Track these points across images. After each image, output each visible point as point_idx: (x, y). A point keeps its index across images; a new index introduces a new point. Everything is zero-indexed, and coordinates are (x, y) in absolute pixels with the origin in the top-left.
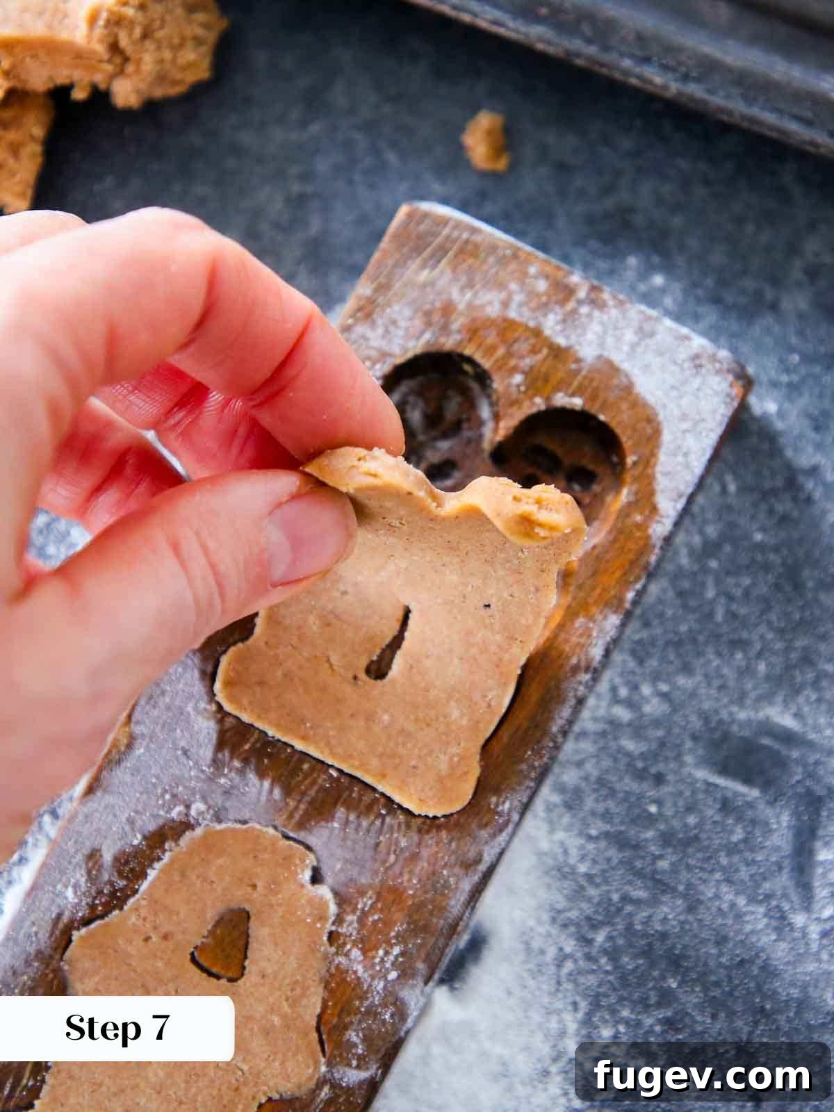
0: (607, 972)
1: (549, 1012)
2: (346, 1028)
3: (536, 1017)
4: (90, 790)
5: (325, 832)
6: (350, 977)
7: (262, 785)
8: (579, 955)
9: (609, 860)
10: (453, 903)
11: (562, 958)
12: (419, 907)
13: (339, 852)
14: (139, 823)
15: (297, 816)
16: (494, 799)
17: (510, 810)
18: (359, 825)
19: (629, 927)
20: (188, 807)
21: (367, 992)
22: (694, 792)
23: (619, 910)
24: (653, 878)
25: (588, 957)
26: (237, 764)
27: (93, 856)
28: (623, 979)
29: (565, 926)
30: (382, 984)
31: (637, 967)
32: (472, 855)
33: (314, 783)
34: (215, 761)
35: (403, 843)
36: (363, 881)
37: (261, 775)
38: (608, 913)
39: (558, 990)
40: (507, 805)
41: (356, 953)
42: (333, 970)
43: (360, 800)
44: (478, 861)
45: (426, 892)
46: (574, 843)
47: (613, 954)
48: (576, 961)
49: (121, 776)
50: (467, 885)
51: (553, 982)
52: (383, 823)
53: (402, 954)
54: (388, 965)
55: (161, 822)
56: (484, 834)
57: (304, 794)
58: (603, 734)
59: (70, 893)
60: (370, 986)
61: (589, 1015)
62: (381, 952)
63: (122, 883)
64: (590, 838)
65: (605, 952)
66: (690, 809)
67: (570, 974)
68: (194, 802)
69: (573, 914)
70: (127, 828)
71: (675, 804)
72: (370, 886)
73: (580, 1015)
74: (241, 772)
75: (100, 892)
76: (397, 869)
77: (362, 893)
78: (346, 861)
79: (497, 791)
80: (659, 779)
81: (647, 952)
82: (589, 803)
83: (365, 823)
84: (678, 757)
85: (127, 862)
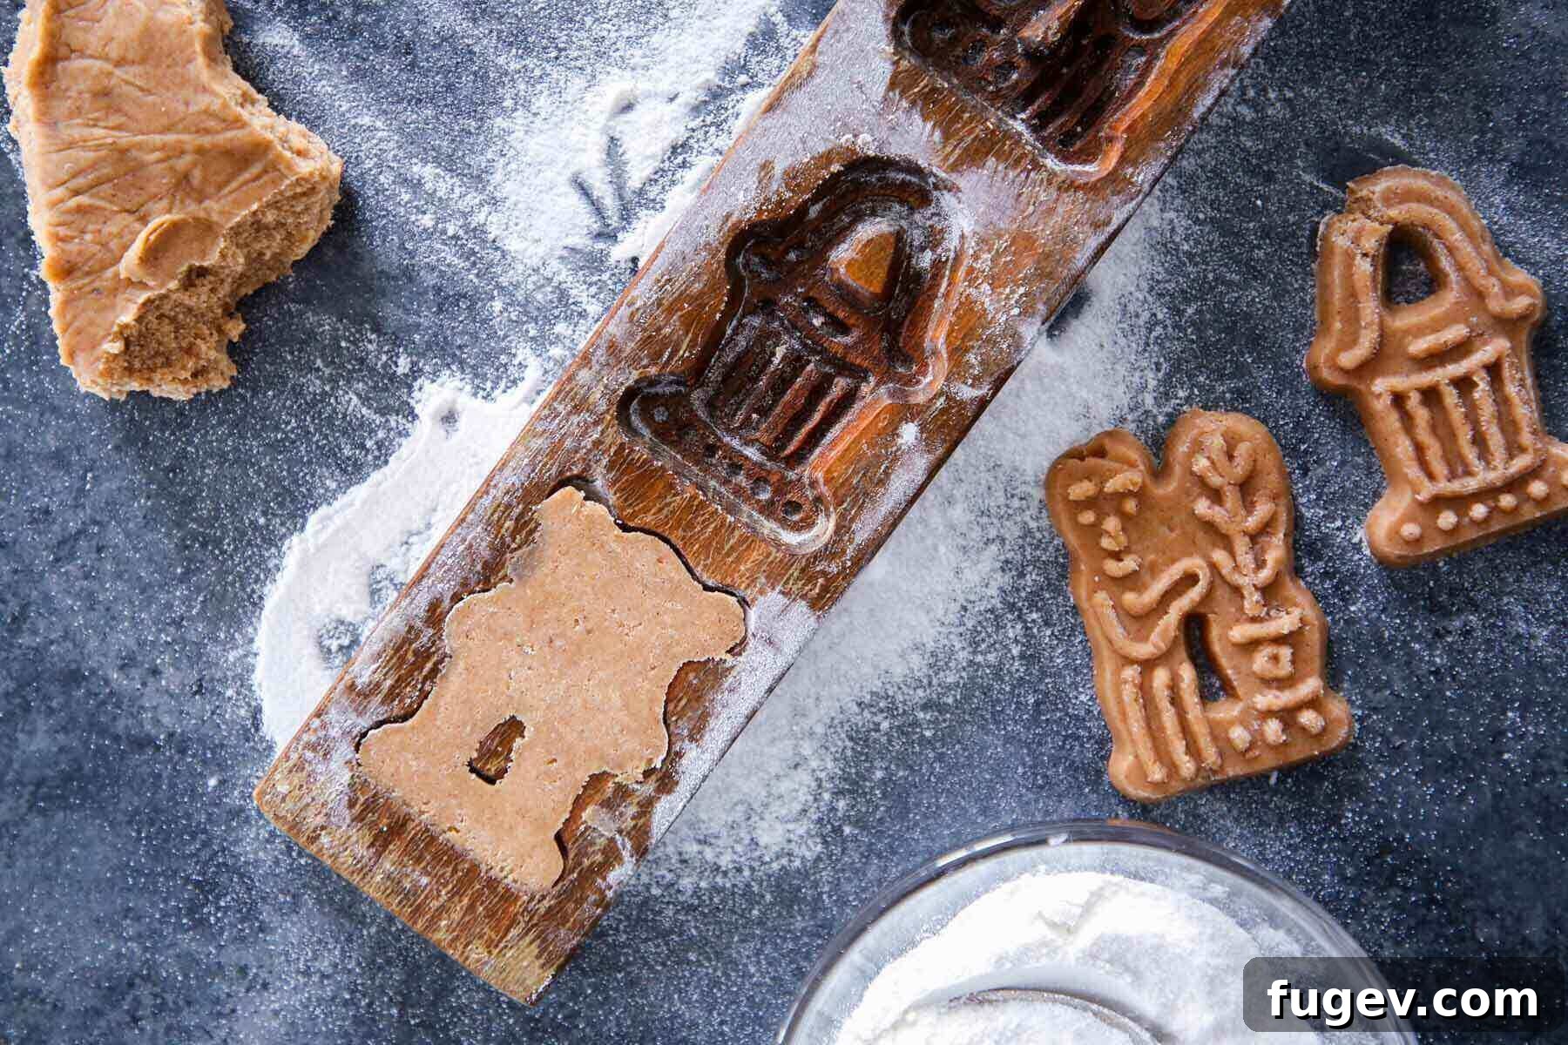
0: (1193, 342)
1: (1134, 368)
2: (967, 351)
3: (1122, 370)
4: (770, 108)
5: (975, 178)
6: (978, 307)
7: (924, 128)
8: (1168, 322)
9: (1211, 243)
10: (1078, 256)
11: (1152, 323)
12: (1047, 256)
13: (983, 196)
14: (810, 144)
15: (952, 160)
16: (1130, 170)
17: (1143, 181)
18: (1006, 175)
19: (1218, 304)
20: (855, 136)
21: (990, 323)
22: (1298, 194)
23: (1212, 288)
24: (1247, 264)
25: (1176, 326)
26: (905, 104)
27: (766, 166)
28: (1205, 349)
29: (1161, 295)
30: (1004, 318)
31: (1220, 339)
32: (1102, 217)
33: (970, 132)
34: (885, 99)
35: (1043, 197)
36: (1002, 226)
37: (925, 118)
38: (1202, 289)
39: (1145, 350)
40: (1141, 177)
41: (986, 287)
42: (963, 299)
43: (1011, 153)
44: (1107, 223)
45: (1055, 244)
46: (1182, 223)
47: (1199, 326)
48: (1165, 327)
49: (800, 98)
50: (1093, 243)
51: (1142, 342)
52: (1027, 177)
53: (1026, 294)
54: (1013, 302)
55: (830, 146)
56: (1116, 200)
57: (961, 140)
58: (1226, 129)
59: (741, 196)
60: (993, 318)
61: (1169, 376)
62: (1008, 290)
63: (789, 195)
64: (1197, 221)
65: (1193, 324)
66: (1291, 209)
67: (1157, 338)
68: (861, 133)
69: (1171, 286)
70: (800, 146)
71: (1280, 201)
72: (1007, 231)
73: (1160, 375)
74: (908, 111)
75: (768, 200)
76: (1033, 220)
77: (1000, 237)
78: (989, 206)
79: (1135, 164)
80: (1269, 177)
81: (1230, 330)
82: (1202, 190)
83: (1011, 174)
84: (1291, 159)
85: (795, 178)
